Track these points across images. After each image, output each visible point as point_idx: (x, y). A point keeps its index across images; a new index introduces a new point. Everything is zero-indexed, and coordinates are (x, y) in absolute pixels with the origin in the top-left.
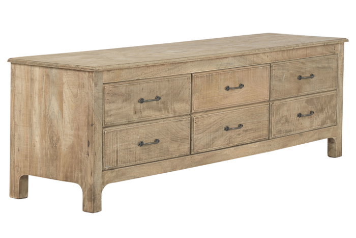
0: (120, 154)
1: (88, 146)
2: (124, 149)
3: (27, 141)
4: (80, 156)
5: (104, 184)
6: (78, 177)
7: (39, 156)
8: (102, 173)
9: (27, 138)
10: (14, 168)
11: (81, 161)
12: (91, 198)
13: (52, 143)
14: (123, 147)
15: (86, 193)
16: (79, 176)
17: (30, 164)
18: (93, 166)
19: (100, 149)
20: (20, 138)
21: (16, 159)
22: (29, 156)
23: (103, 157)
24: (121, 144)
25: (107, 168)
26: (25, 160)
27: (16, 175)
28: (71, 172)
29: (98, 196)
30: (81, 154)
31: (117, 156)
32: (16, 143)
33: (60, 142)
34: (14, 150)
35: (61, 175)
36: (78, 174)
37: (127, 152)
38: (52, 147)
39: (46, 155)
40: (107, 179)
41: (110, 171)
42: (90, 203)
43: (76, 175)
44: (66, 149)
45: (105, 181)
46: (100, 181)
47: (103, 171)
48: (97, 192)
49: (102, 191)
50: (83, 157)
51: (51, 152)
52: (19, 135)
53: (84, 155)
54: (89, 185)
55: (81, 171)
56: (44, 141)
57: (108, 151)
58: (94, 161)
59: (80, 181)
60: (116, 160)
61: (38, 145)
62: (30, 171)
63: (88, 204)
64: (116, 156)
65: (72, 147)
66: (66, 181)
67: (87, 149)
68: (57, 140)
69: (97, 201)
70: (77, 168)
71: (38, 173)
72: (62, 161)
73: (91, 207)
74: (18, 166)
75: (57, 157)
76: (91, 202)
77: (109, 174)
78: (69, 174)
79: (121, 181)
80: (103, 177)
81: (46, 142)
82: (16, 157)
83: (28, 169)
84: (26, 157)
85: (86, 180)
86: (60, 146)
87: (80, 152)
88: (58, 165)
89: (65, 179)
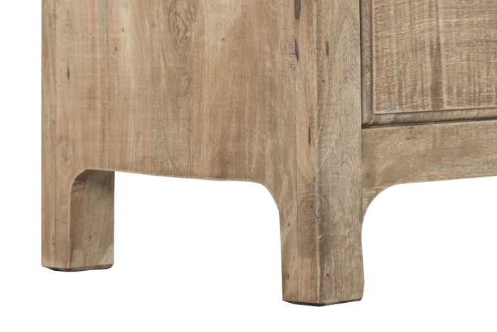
0: (453, 61)
1: (297, 16)
2: (469, 44)
3: (94, 30)
4: (268, 64)
5: (372, 183)
6: (262, 155)
7: (133, 85)
8: (363, 136)
9: (94, 20)
10: (54, 146)
11: (272, 84)
12: (312, 240)
13: (172, 26)
14: (465, 34)
15: (292, 219)
16: (268, 150)
17: (103, 122)
18: (315, 101)
19: (349, 31)
20: (70, 25)
21: (59, 110)
22: (98, 93)
23: (366, 68)
24: (454, 21)
25: (385, 112)
26: (89, 108)
27: (60, 172)
28: (239, 137)
29: (342, 231)
30: (272, 57)
31: (437, 70)
32: (60, 46)
33: (199, 16)
34: (54, 75)
35: (206, 153)
36: (262, 142)
37: (483, 57)
38: (175, 43)
39: (155, 77)
40: (389, 163)
41: (403, 130)
42: (307, 261)
43: (256, 148)
44: (220, 44)
45: (380, 169)
46: (355, 167)
47: (364, 126)
48: (337, 216)
49: (362, 213)
50: (279, 66)
51: (171, 64)
52: (68, 13)
53: (283, 59)
54: (301, 185)
55: (273, 126)
56: (147, 24)
57: (390, 43)
58: (321, 81)
59: (269, 172)
60: (428, 85)
61: (128, 44)
62: (103, 151)
63: (301, 267)
64: (428, 67)
65: (241, 32)
66: (222, 176)
67: (291, 32)
68: (188, 12)
69: (338, 254)
70: (258, 118)
71: (131, 158)
72: (206, 96)
73: (313, 278)
74: (67, 139)
75: (190, 80)
76: (313, 255)
77: (396, 142)
78: (230, 146)
79: (463, 176)
80: (366, 151)
81: (153, 25)
82: (59, 103)
83: (98, 144)
84: (92, 97)
85: (291, 162)
86: (201, 32)
87: (267, 49)
88: (195, 114)
89: (217, 171)
